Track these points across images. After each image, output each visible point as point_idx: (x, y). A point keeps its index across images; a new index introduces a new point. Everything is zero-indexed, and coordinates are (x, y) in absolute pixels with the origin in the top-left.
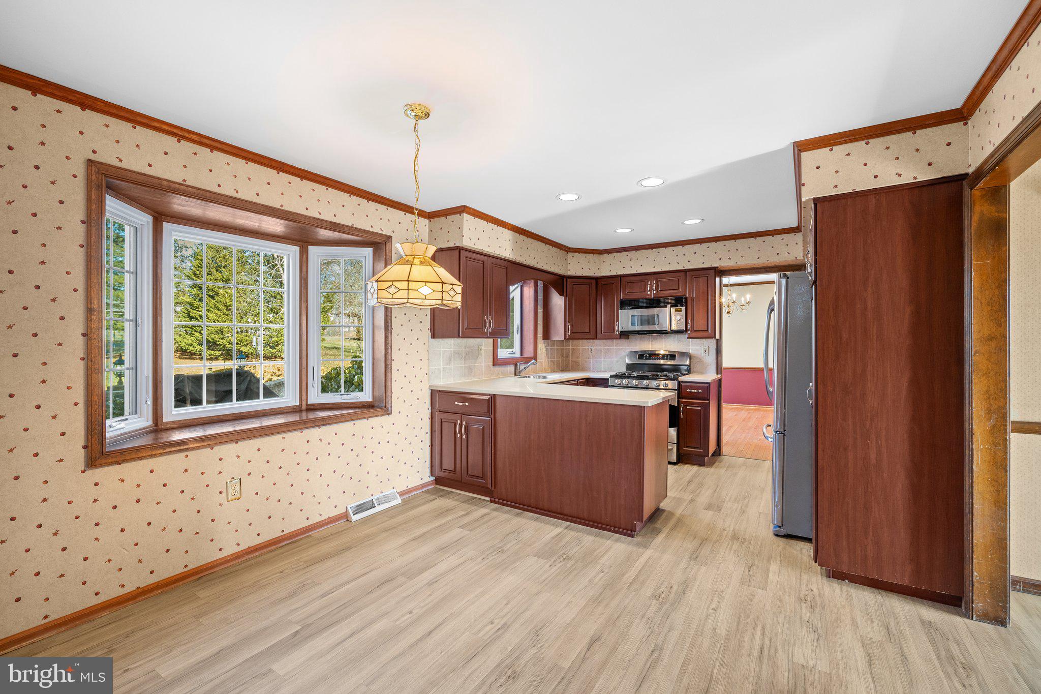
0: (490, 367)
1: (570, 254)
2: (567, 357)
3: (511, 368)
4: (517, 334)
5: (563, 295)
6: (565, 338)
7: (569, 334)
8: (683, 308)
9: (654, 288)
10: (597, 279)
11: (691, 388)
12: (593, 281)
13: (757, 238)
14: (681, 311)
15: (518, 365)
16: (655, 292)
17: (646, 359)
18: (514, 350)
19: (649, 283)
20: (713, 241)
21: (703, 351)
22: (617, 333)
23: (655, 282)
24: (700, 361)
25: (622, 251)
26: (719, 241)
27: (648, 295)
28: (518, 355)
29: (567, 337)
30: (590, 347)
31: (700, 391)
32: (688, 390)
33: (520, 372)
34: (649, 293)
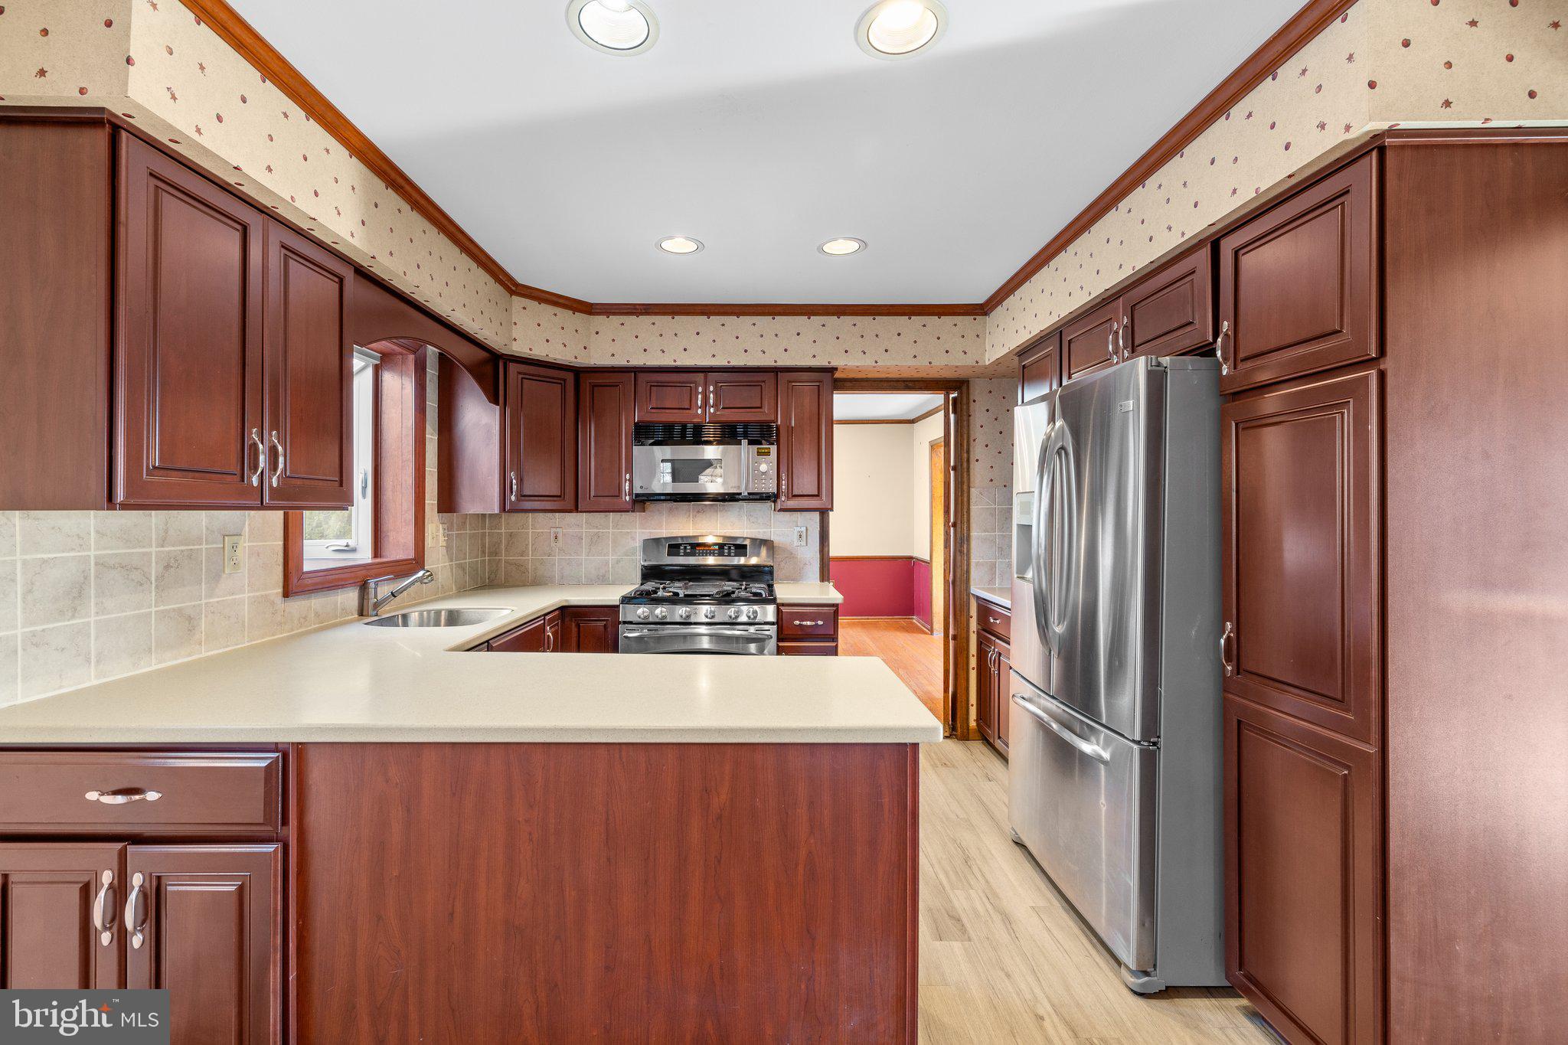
0: (273, 603)
1: (518, 302)
2: (495, 553)
3: (349, 597)
4: (364, 495)
5: (496, 403)
6: (503, 508)
7: (513, 498)
8: (774, 449)
9: (711, 401)
10: (579, 374)
11: (803, 617)
12: (570, 377)
13: (913, 317)
14: (768, 454)
15: (372, 585)
16: (712, 410)
17: (686, 554)
18: (352, 543)
19: (700, 389)
20: (833, 314)
21: (796, 536)
22: (628, 498)
23: (712, 388)
24: (791, 556)
25: (642, 314)
26: (845, 314)
27: (697, 415)
28: (365, 556)
29: (508, 507)
30: (553, 530)
31: (820, 623)
32: (797, 622)
33: (376, 606)
34: (699, 411)
